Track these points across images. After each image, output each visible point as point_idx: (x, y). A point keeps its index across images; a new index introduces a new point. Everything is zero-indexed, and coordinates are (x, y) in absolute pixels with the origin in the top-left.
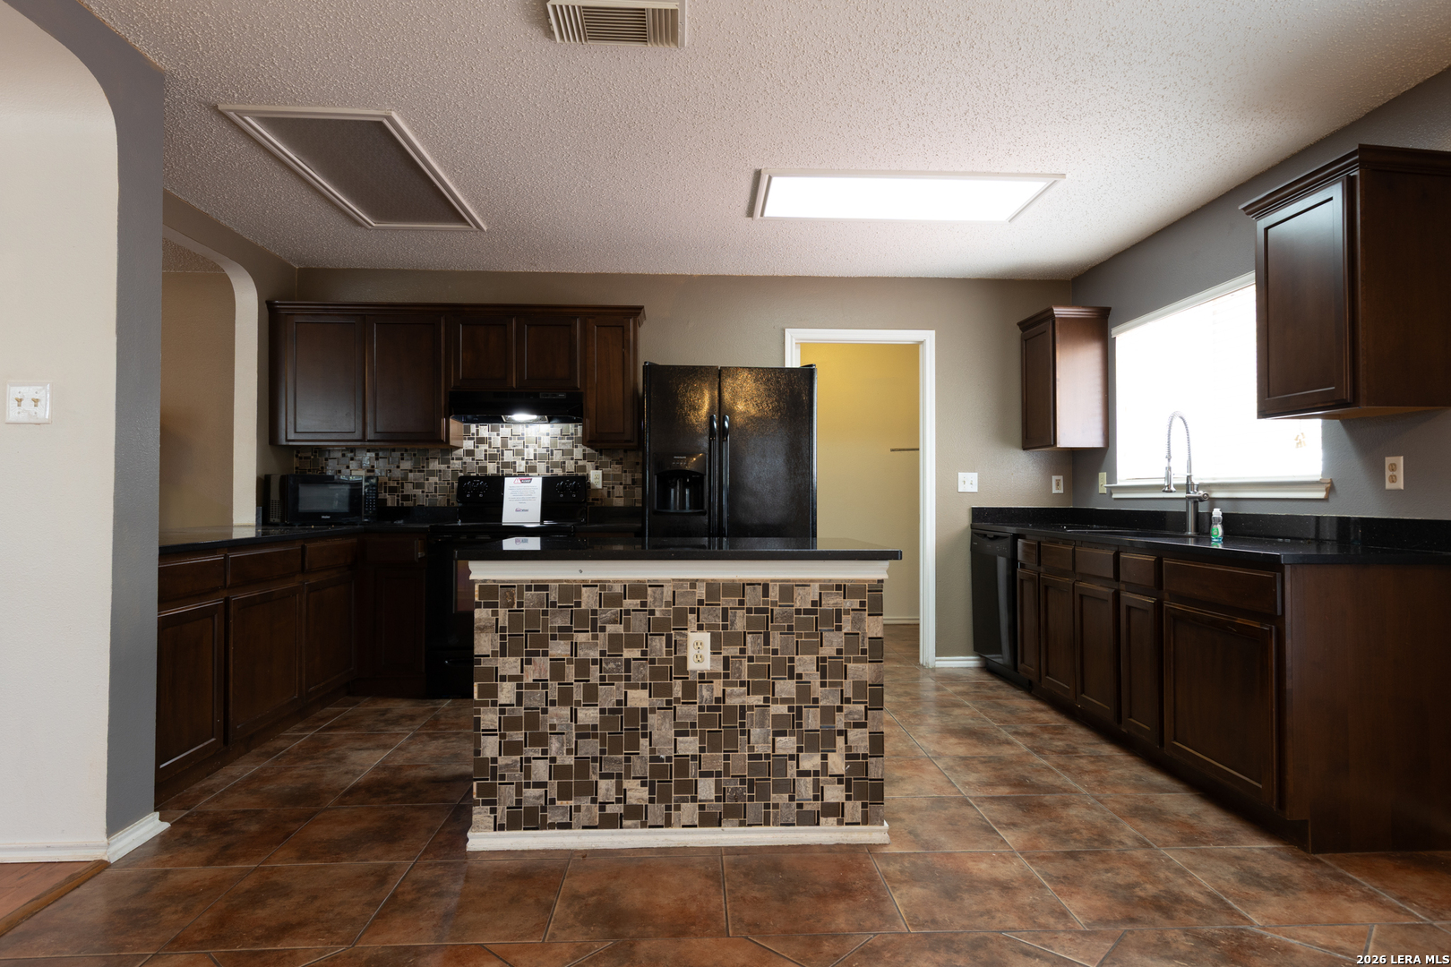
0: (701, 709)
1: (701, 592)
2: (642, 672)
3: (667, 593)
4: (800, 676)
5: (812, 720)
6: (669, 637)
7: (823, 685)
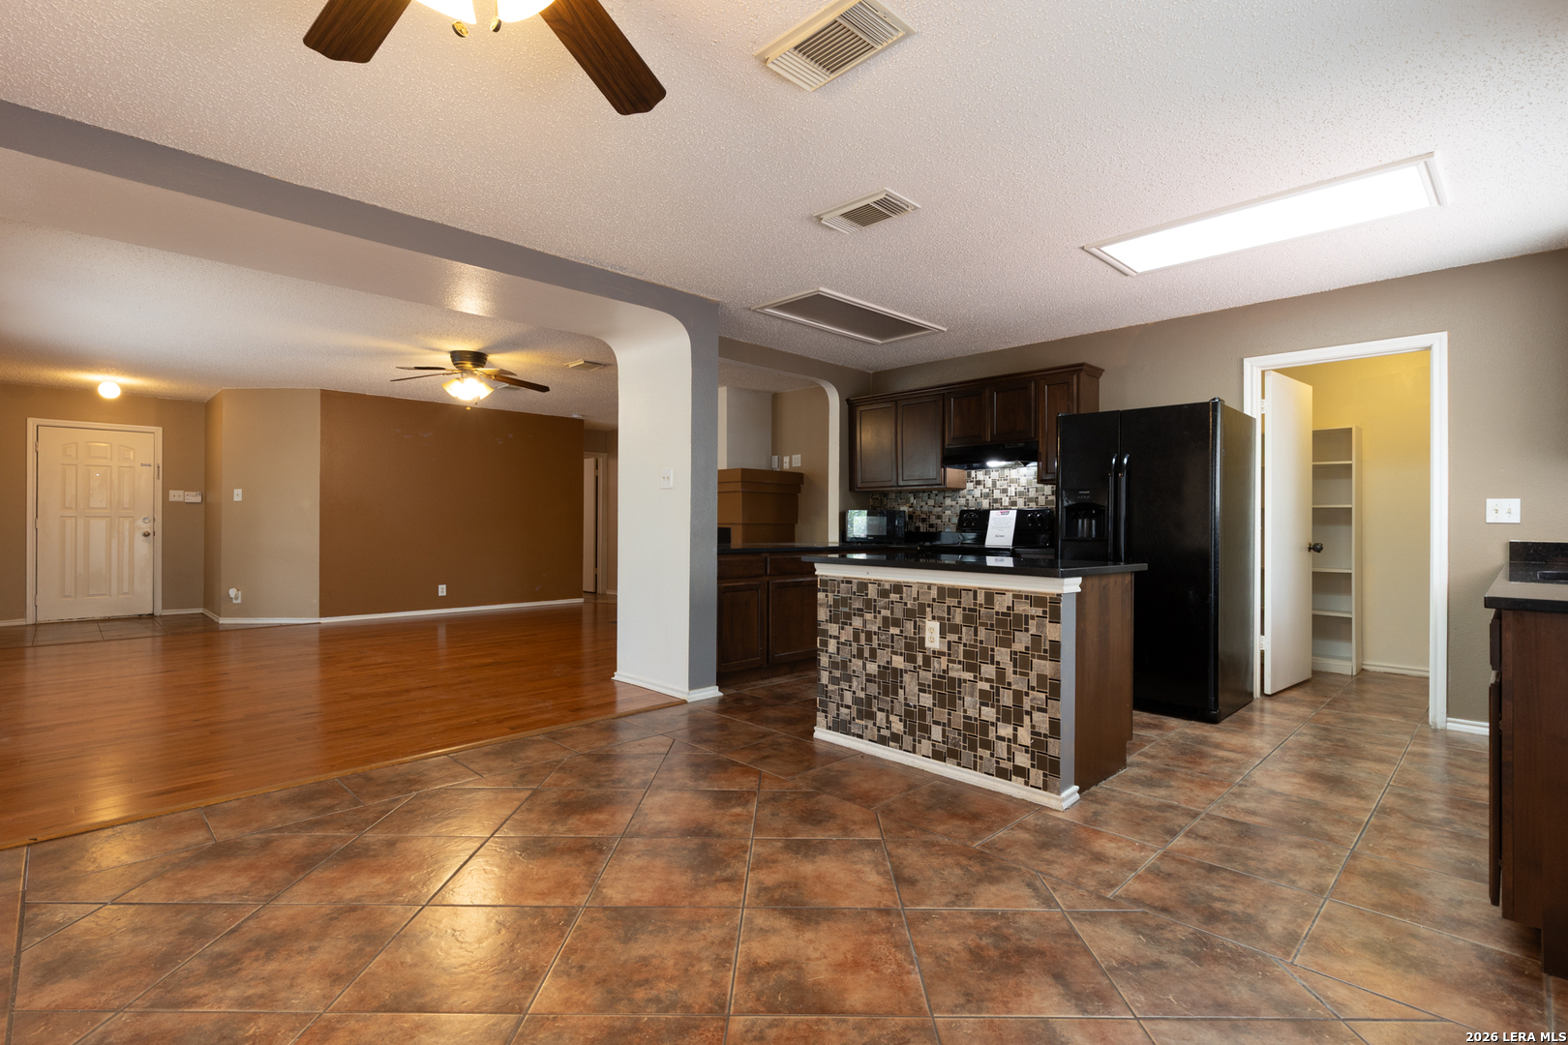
0: (934, 676)
1: (934, 593)
2: (900, 645)
3: (914, 590)
4: (998, 663)
5: (1007, 698)
6: (915, 622)
7: (1015, 673)
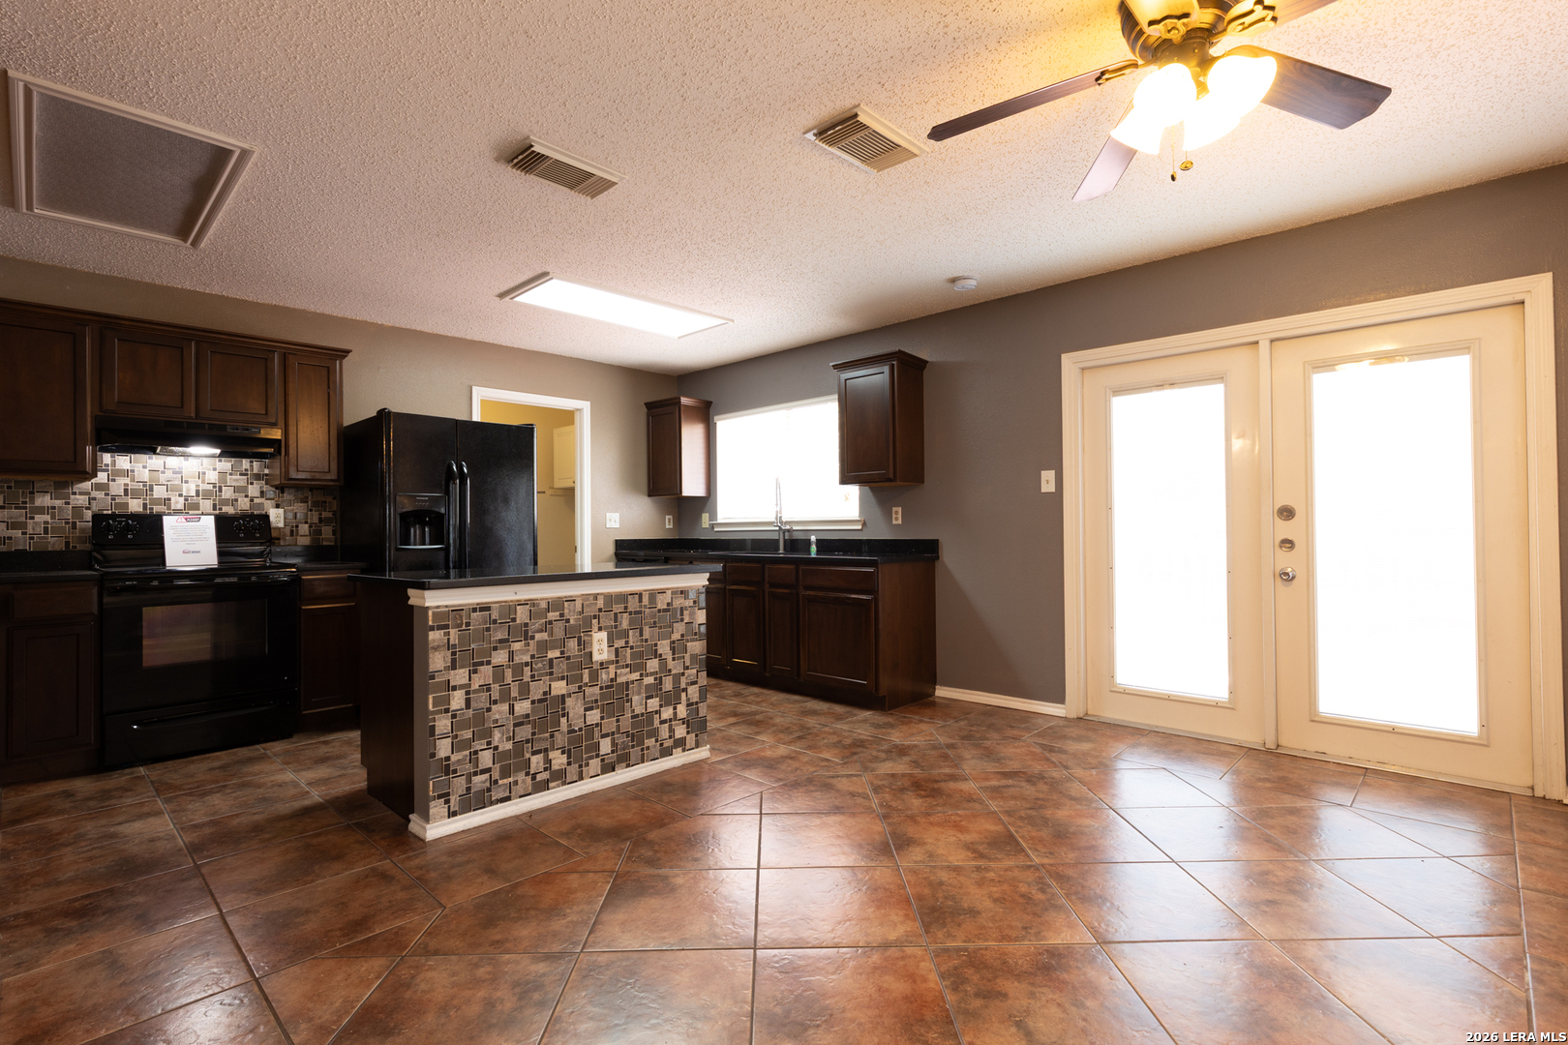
0: (601, 688)
1: (600, 603)
2: (561, 668)
3: (578, 604)
4: (661, 655)
5: (668, 685)
6: (579, 638)
7: (674, 659)
